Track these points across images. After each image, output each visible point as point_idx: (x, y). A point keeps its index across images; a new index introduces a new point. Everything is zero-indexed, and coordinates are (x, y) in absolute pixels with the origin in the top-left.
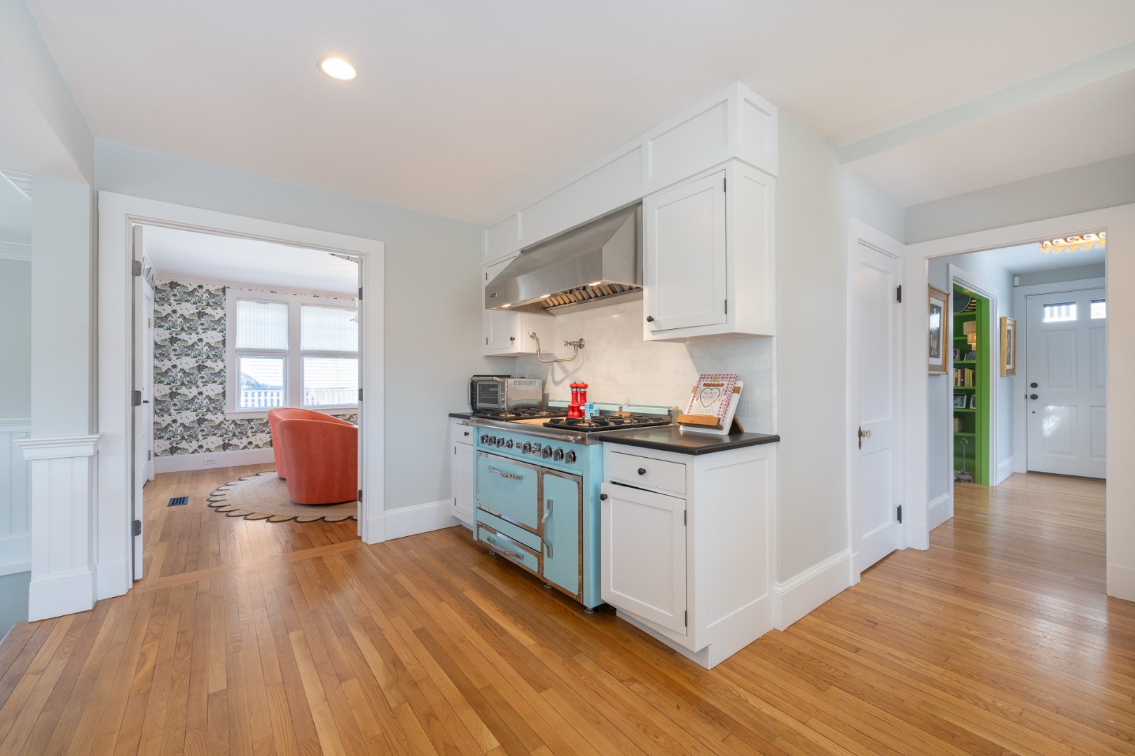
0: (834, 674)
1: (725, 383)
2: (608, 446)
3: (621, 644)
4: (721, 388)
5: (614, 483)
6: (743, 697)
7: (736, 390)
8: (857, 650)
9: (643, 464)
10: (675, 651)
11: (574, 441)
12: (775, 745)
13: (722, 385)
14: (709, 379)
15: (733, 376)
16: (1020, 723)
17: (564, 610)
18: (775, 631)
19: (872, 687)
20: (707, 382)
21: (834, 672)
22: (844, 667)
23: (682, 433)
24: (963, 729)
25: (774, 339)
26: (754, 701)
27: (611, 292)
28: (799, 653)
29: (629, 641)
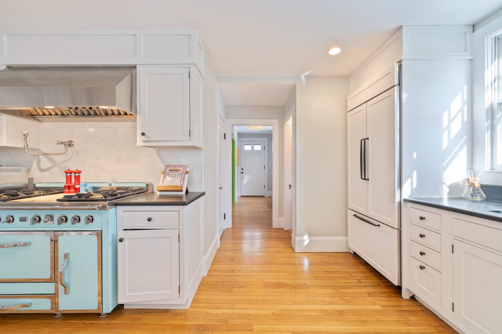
0: (231, 284)
1: (181, 169)
2: (120, 208)
3: (136, 323)
4: (179, 172)
5: (125, 230)
6: (208, 312)
7: (187, 173)
8: (233, 271)
9: (149, 215)
10: (169, 309)
11: (98, 209)
12: (229, 324)
13: (180, 170)
14: (172, 167)
15: (185, 166)
16: (278, 272)
17: (82, 325)
18: (204, 277)
19: (244, 282)
20: (171, 169)
21: (231, 283)
22: (233, 279)
23: (158, 196)
24: (270, 282)
25: (203, 150)
26: (213, 311)
27: (103, 114)
28: (217, 282)
29: (140, 318)
